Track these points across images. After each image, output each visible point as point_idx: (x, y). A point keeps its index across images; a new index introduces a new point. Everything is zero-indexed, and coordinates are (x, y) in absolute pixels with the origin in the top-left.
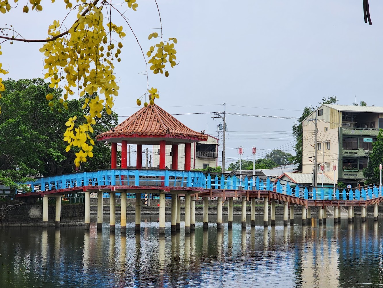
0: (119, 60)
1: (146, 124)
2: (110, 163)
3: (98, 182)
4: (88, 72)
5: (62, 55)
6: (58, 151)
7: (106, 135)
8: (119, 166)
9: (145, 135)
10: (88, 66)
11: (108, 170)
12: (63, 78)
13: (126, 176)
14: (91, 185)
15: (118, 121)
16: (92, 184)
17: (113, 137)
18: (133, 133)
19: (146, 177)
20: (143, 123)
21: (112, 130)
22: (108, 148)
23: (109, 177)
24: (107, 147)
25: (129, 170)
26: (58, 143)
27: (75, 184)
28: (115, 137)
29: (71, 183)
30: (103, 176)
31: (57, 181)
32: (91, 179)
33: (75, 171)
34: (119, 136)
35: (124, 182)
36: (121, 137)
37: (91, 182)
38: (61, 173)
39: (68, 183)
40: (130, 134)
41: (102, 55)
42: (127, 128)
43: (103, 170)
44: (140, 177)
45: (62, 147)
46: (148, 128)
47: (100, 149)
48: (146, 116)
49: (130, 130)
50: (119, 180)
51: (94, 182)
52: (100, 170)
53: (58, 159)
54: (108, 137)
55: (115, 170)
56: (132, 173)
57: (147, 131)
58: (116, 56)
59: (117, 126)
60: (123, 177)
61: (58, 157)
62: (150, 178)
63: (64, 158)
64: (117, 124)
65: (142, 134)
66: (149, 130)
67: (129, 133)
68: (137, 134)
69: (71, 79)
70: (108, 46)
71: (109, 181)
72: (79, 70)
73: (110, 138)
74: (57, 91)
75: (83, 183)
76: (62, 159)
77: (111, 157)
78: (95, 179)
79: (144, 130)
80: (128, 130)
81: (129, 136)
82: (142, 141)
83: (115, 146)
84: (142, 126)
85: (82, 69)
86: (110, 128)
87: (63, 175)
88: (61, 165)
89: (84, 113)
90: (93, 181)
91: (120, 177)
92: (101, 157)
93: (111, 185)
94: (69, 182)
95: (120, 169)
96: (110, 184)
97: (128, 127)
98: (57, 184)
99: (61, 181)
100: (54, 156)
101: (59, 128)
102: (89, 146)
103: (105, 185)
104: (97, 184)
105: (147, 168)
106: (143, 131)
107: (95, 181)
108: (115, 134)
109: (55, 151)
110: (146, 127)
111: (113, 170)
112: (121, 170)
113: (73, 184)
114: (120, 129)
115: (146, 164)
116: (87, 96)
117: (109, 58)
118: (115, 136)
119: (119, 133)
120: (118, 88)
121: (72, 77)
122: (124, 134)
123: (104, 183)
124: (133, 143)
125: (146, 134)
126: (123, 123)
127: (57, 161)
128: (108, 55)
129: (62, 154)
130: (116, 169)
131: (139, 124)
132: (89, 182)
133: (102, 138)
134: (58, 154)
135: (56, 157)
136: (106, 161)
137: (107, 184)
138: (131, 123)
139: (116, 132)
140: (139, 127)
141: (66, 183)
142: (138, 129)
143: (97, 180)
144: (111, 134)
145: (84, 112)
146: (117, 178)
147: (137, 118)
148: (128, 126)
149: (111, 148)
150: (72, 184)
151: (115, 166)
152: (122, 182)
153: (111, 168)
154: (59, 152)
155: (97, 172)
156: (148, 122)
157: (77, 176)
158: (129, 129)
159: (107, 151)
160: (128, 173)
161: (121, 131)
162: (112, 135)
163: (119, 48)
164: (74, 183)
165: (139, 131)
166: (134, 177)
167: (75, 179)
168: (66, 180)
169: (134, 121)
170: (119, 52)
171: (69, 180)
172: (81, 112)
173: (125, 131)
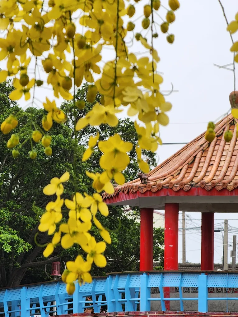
0: (170, 39)
1: (224, 164)
2: (138, 256)
3: (108, 302)
4: (97, 71)
5: (37, 30)
6: (10, 229)
7: (126, 191)
8: (157, 264)
9: (221, 190)
10: (98, 57)
11: (131, 274)
12: (40, 83)
13: (176, 289)
14: (90, 312)
15: (155, 157)
16: (93, 308)
17: (143, 196)
18: (192, 185)
19: (223, 290)
20: (217, 160)
21: (142, 179)
22: (132, 221)
23: (135, 293)
24: (129, 218)
25: (183, 273)
26: (11, 210)
27: (51, 309)
28: (149, 196)
29: (42, 306)
30: (119, 289)
31: (9, 303)
32: (91, 297)
33: (53, 277)
34: (158, 192)
35: (171, 304)
36: (162, 194)
37: (92, 304)
38: (18, 282)
39: (34, 308)
40: (185, 189)
41: (131, 27)
42: (179, 174)
43: (119, 275)
44: (211, 291)
45: (20, 220)
46: (228, 173)
47: (111, 224)
48: (222, 143)
49: (184, 177)
50: (159, 298)
51: (99, 304)
52: (113, 276)
53: (13, 249)
54: (131, 195)
55: (148, 274)
56: (190, 282)
57: (227, 179)
58: (164, 28)
59: (153, 168)
60: (168, 291)
61: (12, 243)
62: (234, 294)
63: (26, 248)
64: (153, 164)
65: (214, 187)
66: (230, 177)
67: (182, 184)
68: (203, 186)
69: (59, 84)
70: (145, 7)
71: (134, 301)
72: (77, 65)
73: (137, 196)
74: (7, 85)
75: (71, 306)
76: (21, 249)
77: (139, 243)
78: (100, 297)
79: (220, 177)
80: (179, 178)
81: (182, 193)
82: (214, 205)
83: (148, 215)
84: (214, 168)
85: (83, 65)
86: (135, 173)
87: (24, 288)
88: (18, 264)
89: (74, 137)
90: (96, 302)
91: (161, 291)
92: (116, 243)
93: (138, 309)
94: (38, 305)
95: (161, 272)
96: (136, 309)
97: (181, 170)
98: (10, 309)
99: (19, 301)
100: (4, 240)
101: (12, 175)
102: (97, 242)
103: (124, 310)
104: (104, 308)
105: (226, 268)
106: (217, 179)
107: (100, 301)
108: (149, 189)
109: (4, 229)
110: (224, 169)
111: (144, 275)
112: (164, 273)
113: (48, 310)
114: (160, 175)
115: (224, 259)
116: (79, 98)
117: (147, 34)
118: (148, 193)
119: (159, 185)
120: (169, 107)
121: (61, 80)
122: (170, 188)
123: (123, 306)
124: (193, 208)
125: (225, 187)
126: (167, 162)
127: (10, 253)
128: (146, 25)
129: (21, 235)
130: (150, 271)
131: (206, 165)
132: (86, 304)
133: (117, 197)
134: (11, 236)
135: (9, 244)
136: (128, 252)
137: (128, 308)
138: (187, 162)
139: (152, 183)
140: (207, 171)
141: (31, 306)
142: (205, 176)
143: (104, 298)
144: (139, 187)
145: (73, 135)
146: (154, 295)
147: (202, 148)
148: (180, 168)
149: (138, 221)
150: (45, 309)
151: (150, 264)
152: (167, 302)
153: (138, 270)
154: (15, 231)
155: (106, 278)
156: (228, 159)
157: (58, 291)
158: (181, 175)
159: (129, 228)
160: (181, 281)
161: (164, 179)
162: (140, 191)
163: (170, 9)
164: (49, 306)
165: (206, 180)
166: (195, 290)
167: (53, 297)
168: (31, 300)
169: (194, 155)
170: (171, 18)
171: (37, 299)
172: (66, 135)
173: (173, 181)
